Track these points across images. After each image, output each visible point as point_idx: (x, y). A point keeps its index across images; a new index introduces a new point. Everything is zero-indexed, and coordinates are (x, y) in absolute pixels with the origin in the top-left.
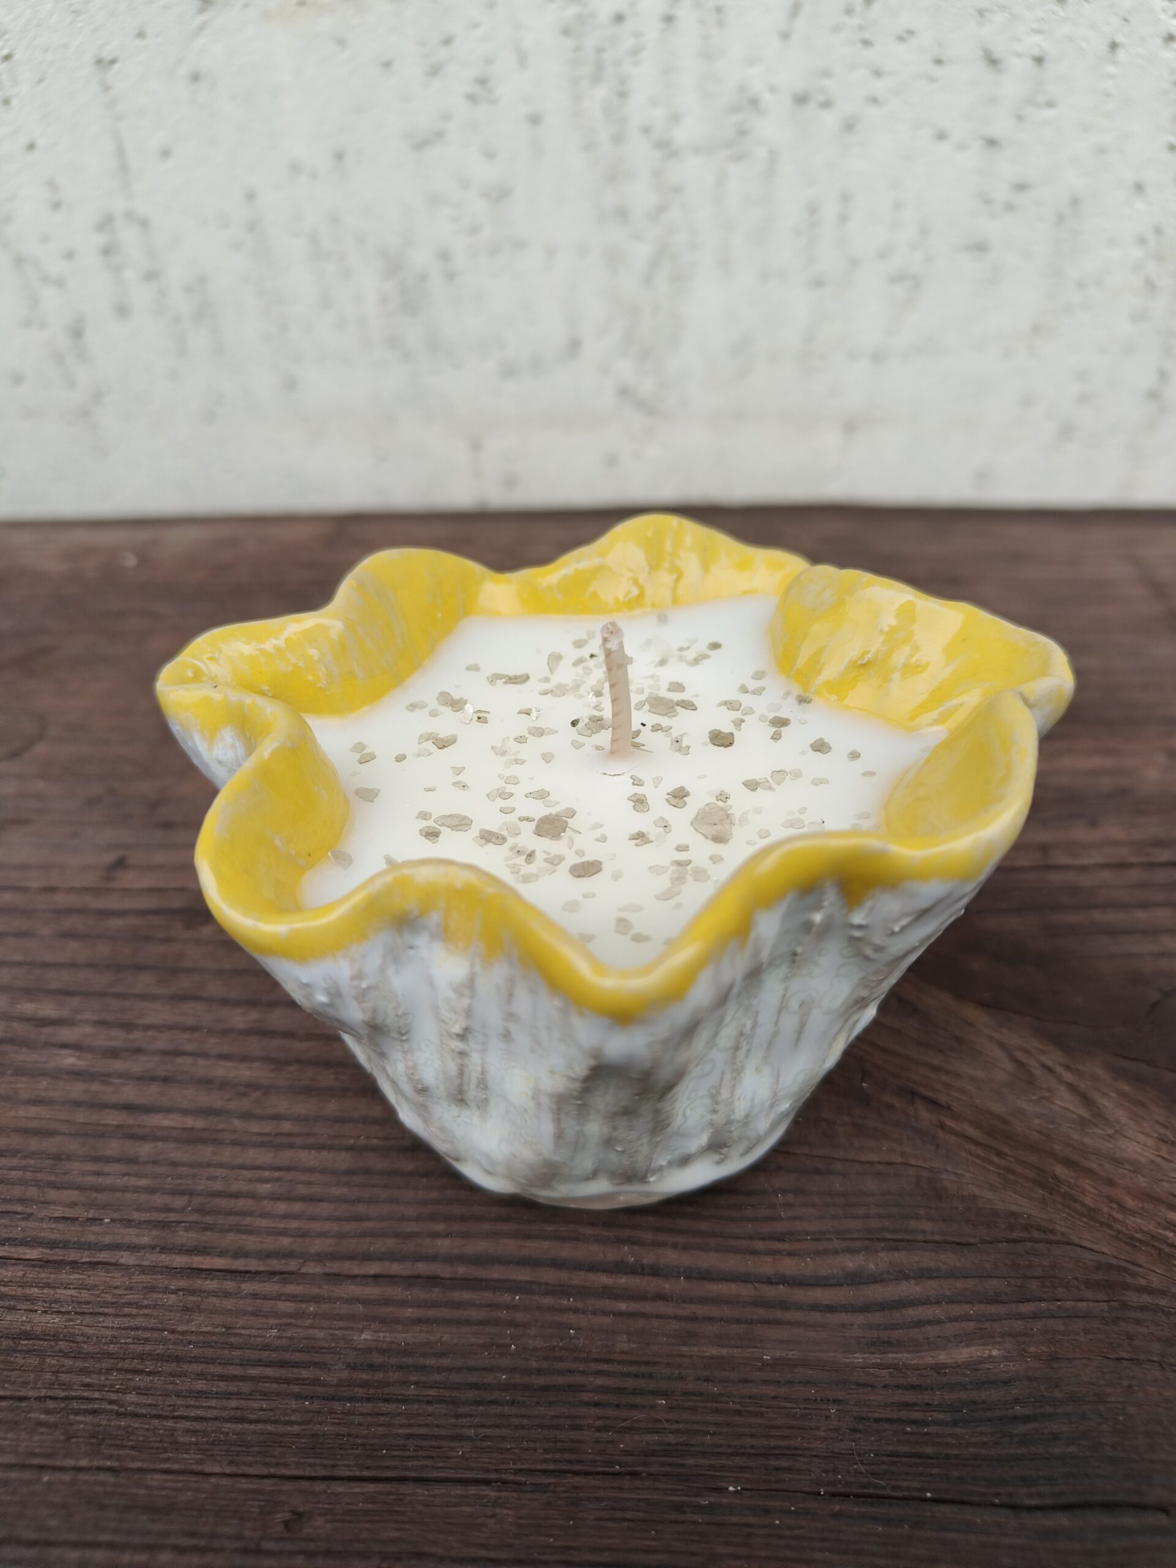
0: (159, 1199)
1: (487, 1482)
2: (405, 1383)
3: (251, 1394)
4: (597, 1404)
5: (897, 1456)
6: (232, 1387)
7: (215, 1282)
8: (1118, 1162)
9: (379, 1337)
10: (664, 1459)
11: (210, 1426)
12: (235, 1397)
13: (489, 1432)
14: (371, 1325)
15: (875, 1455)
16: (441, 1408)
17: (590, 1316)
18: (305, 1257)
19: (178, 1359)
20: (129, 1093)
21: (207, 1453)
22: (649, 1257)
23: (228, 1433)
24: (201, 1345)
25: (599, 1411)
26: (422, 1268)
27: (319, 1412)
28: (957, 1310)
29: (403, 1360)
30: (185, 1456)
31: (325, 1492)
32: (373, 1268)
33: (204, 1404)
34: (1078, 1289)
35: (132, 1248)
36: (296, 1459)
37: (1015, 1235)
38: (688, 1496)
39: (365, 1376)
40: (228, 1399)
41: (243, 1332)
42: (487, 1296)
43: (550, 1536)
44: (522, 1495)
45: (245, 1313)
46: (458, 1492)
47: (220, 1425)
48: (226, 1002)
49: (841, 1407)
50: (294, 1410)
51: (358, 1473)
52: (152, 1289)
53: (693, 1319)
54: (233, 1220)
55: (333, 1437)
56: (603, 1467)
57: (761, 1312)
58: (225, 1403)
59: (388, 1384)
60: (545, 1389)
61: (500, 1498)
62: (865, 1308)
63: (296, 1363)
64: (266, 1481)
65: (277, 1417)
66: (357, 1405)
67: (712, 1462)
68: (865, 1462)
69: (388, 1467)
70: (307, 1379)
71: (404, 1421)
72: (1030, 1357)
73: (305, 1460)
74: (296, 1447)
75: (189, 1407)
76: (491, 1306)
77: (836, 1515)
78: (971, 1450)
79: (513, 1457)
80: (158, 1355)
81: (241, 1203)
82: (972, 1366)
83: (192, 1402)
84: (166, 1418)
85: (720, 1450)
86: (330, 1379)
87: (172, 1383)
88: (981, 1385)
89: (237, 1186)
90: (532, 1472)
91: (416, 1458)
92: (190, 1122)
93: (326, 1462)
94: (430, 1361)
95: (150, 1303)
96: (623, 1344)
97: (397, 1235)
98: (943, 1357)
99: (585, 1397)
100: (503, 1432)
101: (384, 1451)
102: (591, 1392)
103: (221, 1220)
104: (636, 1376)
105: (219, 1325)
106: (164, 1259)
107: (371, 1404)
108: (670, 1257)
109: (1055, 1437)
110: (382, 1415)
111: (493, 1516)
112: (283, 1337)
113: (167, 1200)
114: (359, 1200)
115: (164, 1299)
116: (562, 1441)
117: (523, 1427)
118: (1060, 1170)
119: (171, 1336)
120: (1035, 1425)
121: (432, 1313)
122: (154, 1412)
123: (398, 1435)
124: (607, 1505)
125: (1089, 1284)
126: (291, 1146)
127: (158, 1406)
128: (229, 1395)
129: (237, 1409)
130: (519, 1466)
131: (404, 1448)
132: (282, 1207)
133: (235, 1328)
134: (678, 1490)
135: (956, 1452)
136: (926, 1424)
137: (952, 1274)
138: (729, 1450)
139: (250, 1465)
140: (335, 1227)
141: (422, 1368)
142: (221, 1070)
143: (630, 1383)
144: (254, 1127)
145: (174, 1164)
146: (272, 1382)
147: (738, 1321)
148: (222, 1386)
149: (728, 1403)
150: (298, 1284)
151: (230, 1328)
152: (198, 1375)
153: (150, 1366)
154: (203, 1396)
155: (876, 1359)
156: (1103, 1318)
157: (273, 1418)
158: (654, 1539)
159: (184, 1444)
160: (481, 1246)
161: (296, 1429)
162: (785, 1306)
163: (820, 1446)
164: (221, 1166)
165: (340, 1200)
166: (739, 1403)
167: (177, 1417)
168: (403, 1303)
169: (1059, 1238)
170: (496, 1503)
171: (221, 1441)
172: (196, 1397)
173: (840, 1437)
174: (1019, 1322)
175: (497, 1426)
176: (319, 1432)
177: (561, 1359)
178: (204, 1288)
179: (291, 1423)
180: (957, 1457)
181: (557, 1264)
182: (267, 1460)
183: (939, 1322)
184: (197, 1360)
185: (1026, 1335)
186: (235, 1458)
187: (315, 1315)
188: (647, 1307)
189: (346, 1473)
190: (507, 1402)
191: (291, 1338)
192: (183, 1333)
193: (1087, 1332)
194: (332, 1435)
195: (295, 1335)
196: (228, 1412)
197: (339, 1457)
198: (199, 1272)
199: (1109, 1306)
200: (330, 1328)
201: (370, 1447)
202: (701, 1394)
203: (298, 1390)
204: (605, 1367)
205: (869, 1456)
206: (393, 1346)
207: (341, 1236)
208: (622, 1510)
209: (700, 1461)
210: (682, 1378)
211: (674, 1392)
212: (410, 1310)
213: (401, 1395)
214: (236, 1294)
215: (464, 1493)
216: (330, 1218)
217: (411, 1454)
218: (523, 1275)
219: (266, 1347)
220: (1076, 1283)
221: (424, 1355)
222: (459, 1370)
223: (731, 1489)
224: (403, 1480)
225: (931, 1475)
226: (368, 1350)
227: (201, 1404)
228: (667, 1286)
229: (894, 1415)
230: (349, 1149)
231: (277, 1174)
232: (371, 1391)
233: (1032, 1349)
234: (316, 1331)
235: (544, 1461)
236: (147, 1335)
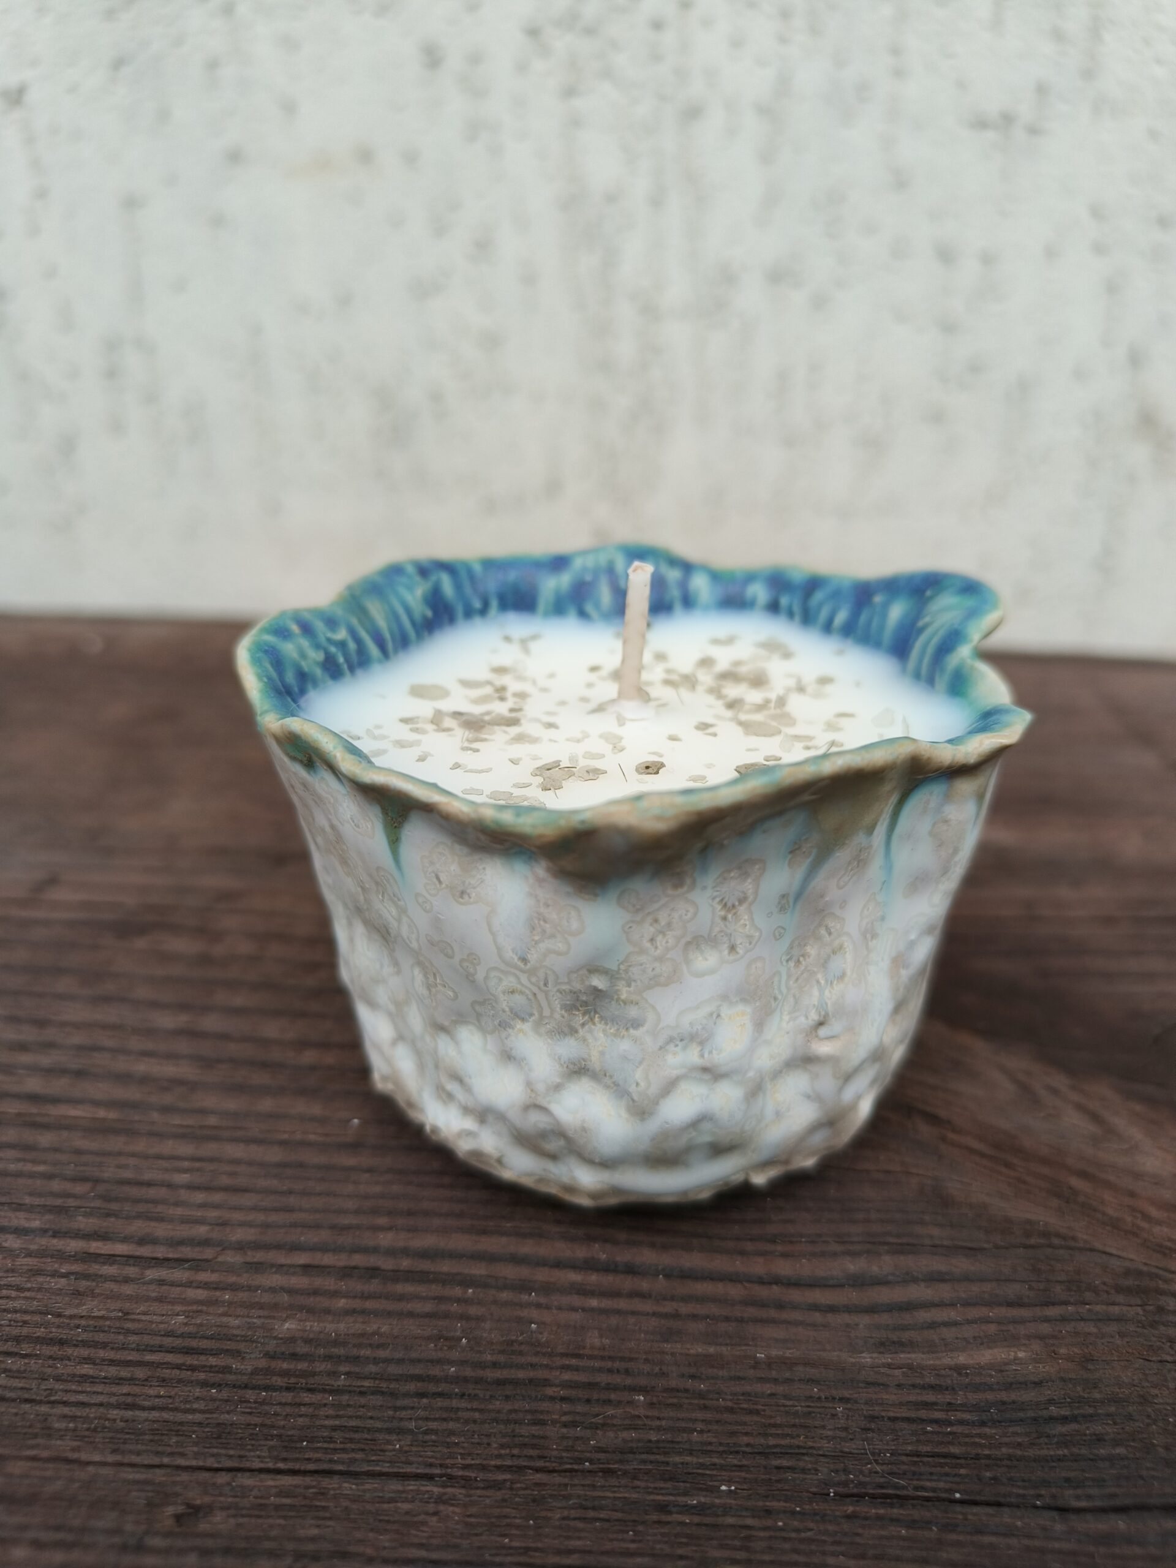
0: (56, 1186)
1: (430, 1478)
2: (334, 1374)
3: (146, 1380)
4: (563, 1399)
5: (918, 1456)
6: (125, 1373)
7: (116, 1267)
8: (1138, 1176)
9: (306, 1326)
10: (644, 1456)
11: (92, 1412)
12: (128, 1383)
13: (433, 1425)
14: (296, 1314)
15: (891, 1454)
16: (377, 1400)
17: (555, 1311)
18: (224, 1246)
19: (62, 1343)
20: (34, 1084)
21: (86, 1439)
22: (624, 1256)
23: (115, 1420)
24: (92, 1329)
25: (566, 1407)
26: (358, 1260)
27: (227, 1401)
28: (974, 1313)
29: (333, 1350)
30: (59, 1442)
31: (229, 1484)
32: (302, 1259)
33: (88, 1389)
34: (1108, 1293)
35: (19, 1231)
36: (195, 1449)
37: (1032, 1241)
38: (671, 1494)
39: (285, 1366)
40: (118, 1384)
41: (143, 1318)
42: (436, 1289)
43: (505, 1536)
44: (472, 1492)
45: (148, 1299)
46: (393, 1487)
47: (105, 1412)
48: (154, 1005)
49: (849, 1406)
50: (198, 1398)
51: (271, 1465)
52: (38, 1272)
53: (676, 1316)
54: (141, 1208)
55: (243, 1426)
56: (571, 1464)
57: (752, 1312)
58: (115, 1389)
59: (314, 1374)
60: (500, 1383)
61: (445, 1494)
62: (872, 1309)
63: (203, 1349)
64: (157, 1471)
65: (177, 1404)
66: (274, 1394)
67: (701, 1461)
68: (881, 1462)
69: (309, 1459)
70: (216, 1366)
71: (331, 1412)
72: (1061, 1359)
73: (206, 1450)
74: (197, 1437)
75: (70, 1391)
76: (440, 1299)
77: (849, 1517)
78: (1004, 1450)
79: (461, 1451)
80: (38, 1337)
81: (152, 1192)
82: (1000, 1368)
83: (74, 1387)
84: (40, 1402)
85: (709, 1448)
86: (242, 1367)
87: (49, 1367)
88: (1009, 1386)
89: (147, 1176)
90: (484, 1468)
91: (344, 1450)
92: (101, 1113)
93: (231, 1452)
94: (366, 1352)
95: (34, 1286)
96: (593, 1340)
97: (333, 1227)
98: (962, 1359)
99: (550, 1391)
100: (452, 1425)
101: (305, 1443)
102: (557, 1386)
103: (127, 1207)
104: (610, 1371)
105: (115, 1310)
106: (57, 1243)
107: (292, 1394)
108: (647, 1256)
109: (1099, 1439)
110: (305, 1405)
111: (435, 1514)
112: (191, 1324)
113: (68, 1186)
114: (290, 1192)
115: (51, 1283)
116: (521, 1436)
117: (475, 1422)
118: (1075, 1182)
119: (57, 1320)
120: (1074, 1426)
121: (369, 1305)
122: (26, 1396)
123: (323, 1426)
124: (575, 1503)
125: (1119, 1290)
126: (216, 1139)
127: (31, 1389)
128: (119, 1381)
129: (129, 1394)
130: (469, 1461)
131: (331, 1440)
132: (200, 1197)
133: (133, 1314)
134: (662, 1489)
135: (987, 1452)
136: (950, 1423)
137: (967, 1278)
138: (721, 1449)
139: (138, 1454)
140: (261, 1217)
141: (356, 1359)
142: (142, 1067)
143: (603, 1379)
144: (177, 1120)
145: (79, 1152)
146: (173, 1368)
147: (727, 1319)
148: (113, 1371)
149: (718, 1400)
150: (213, 1271)
151: (128, 1314)
152: (84, 1359)
153: (26, 1349)
154: (88, 1381)
155: (888, 1359)
156: (1139, 1322)
157: (171, 1406)
158: (633, 1541)
159: (60, 1430)
160: (428, 1241)
161: (198, 1417)
162: (780, 1306)
163: (827, 1445)
164: (133, 1155)
165: (268, 1192)
166: (731, 1400)
167: (53, 1402)
168: (335, 1294)
169: (1081, 1245)
170: (440, 1500)
171: (106, 1428)
172: (79, 1382)
173: (850, 1437)
174: (1046, 1325)
175: (444, 1420)
176: (226, 1421)
177: (521, 1353)
178: (100, 1273)
179: (194, 1411)
180: (988, 1457)
181: (516, 1260)
182: (160, 1449)
183: (956, 1324)
184: (85, 1344)
185: (1054, 1337)
186: (122, 1446)
187: (230, 1303)
188: (622, 1304)
189: (257, 1464)
190: (456, 1394)
191: (201, 1325)
192: (71, 1317)
193: (1122, 1335)
194: (242, 1424)
195: (205, 1322)
196: (117, 1398)
197: (249, 1447)
198: (95, 1257)
199: (1144, 1310)
200: (248, 1317)
201: (287, 1439)
202: (686, 1391)
203: (203, 1377)
204: (574, 1362)
205: (885, 1455)
206: (322, 1336)
207: (266, 1226)
208: (594, 1508)
209: (688, 1459)
210: (664, 1374)
211: (654, 1387)
212: (343, 1301)
213: (328, 1385)
214: (139, 1279)
215: (400, 1488)
216: (255, 1209)
217: (338, 1446)
218: (478, 1270)
219: (169, 1334)
220: (1105, 1288)
221: (359, 1346)
222: (400, 1361)
223: (724, 1488)
224: (329, 1473)
225: (960, 1475)
226: (292, 1340)
227: (84, 1389)
228: (645, 1285)
229: (913, 1414)
230: (283, 1143)
231: (197, 1165)
232: (293, 1380)
233: (1063, 1351)
234: (230, 1319)
235: (499, 1456)
236: (27, 1318)
